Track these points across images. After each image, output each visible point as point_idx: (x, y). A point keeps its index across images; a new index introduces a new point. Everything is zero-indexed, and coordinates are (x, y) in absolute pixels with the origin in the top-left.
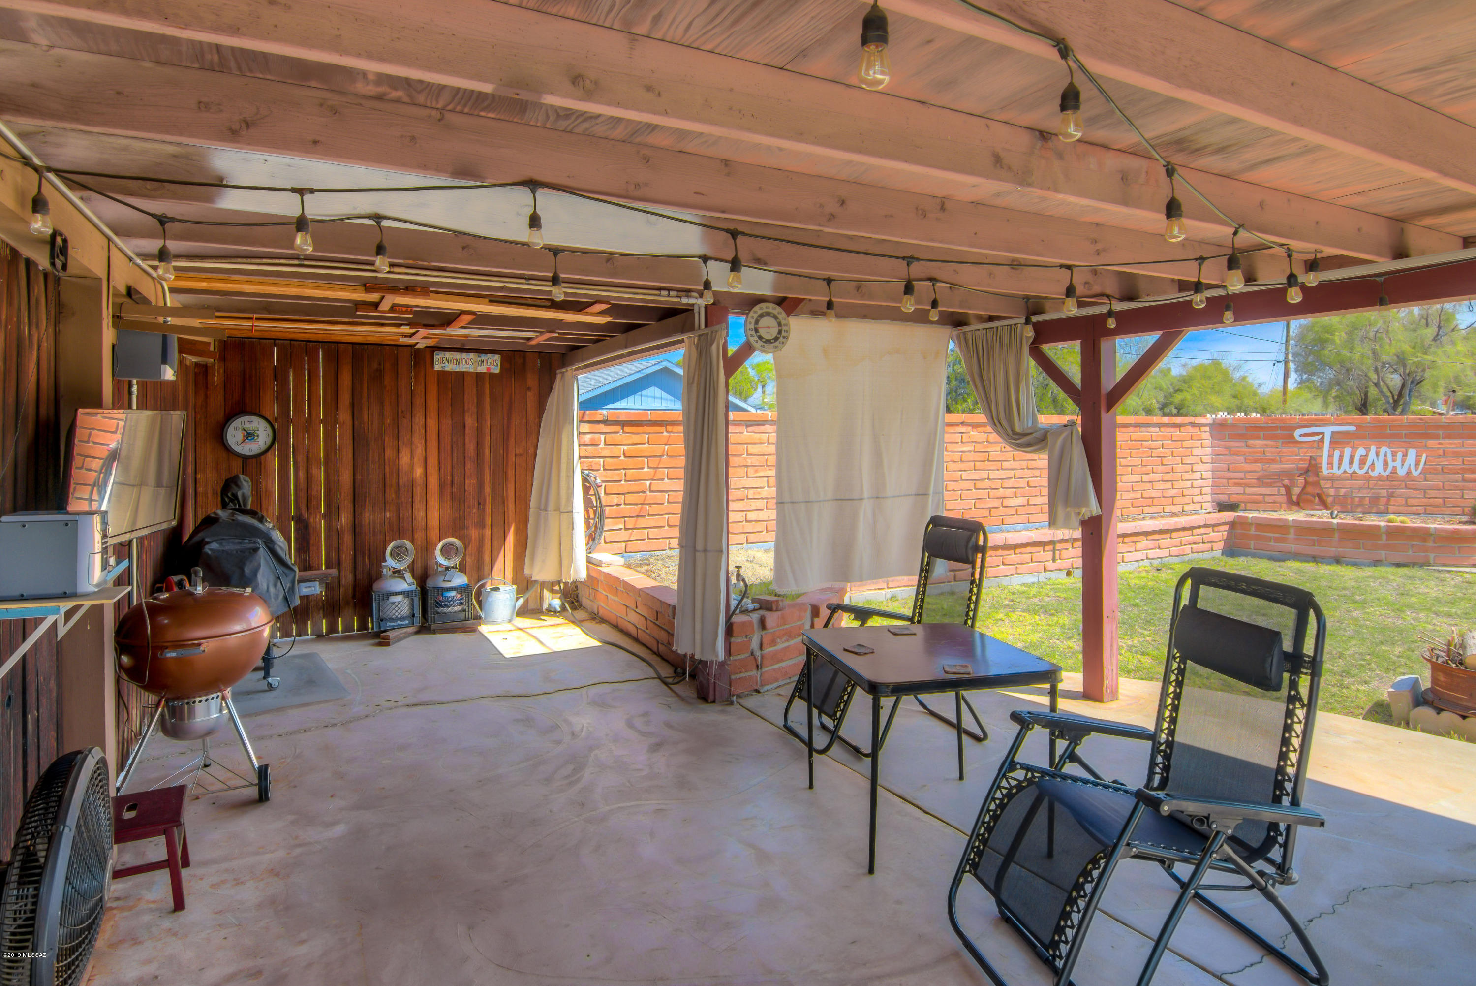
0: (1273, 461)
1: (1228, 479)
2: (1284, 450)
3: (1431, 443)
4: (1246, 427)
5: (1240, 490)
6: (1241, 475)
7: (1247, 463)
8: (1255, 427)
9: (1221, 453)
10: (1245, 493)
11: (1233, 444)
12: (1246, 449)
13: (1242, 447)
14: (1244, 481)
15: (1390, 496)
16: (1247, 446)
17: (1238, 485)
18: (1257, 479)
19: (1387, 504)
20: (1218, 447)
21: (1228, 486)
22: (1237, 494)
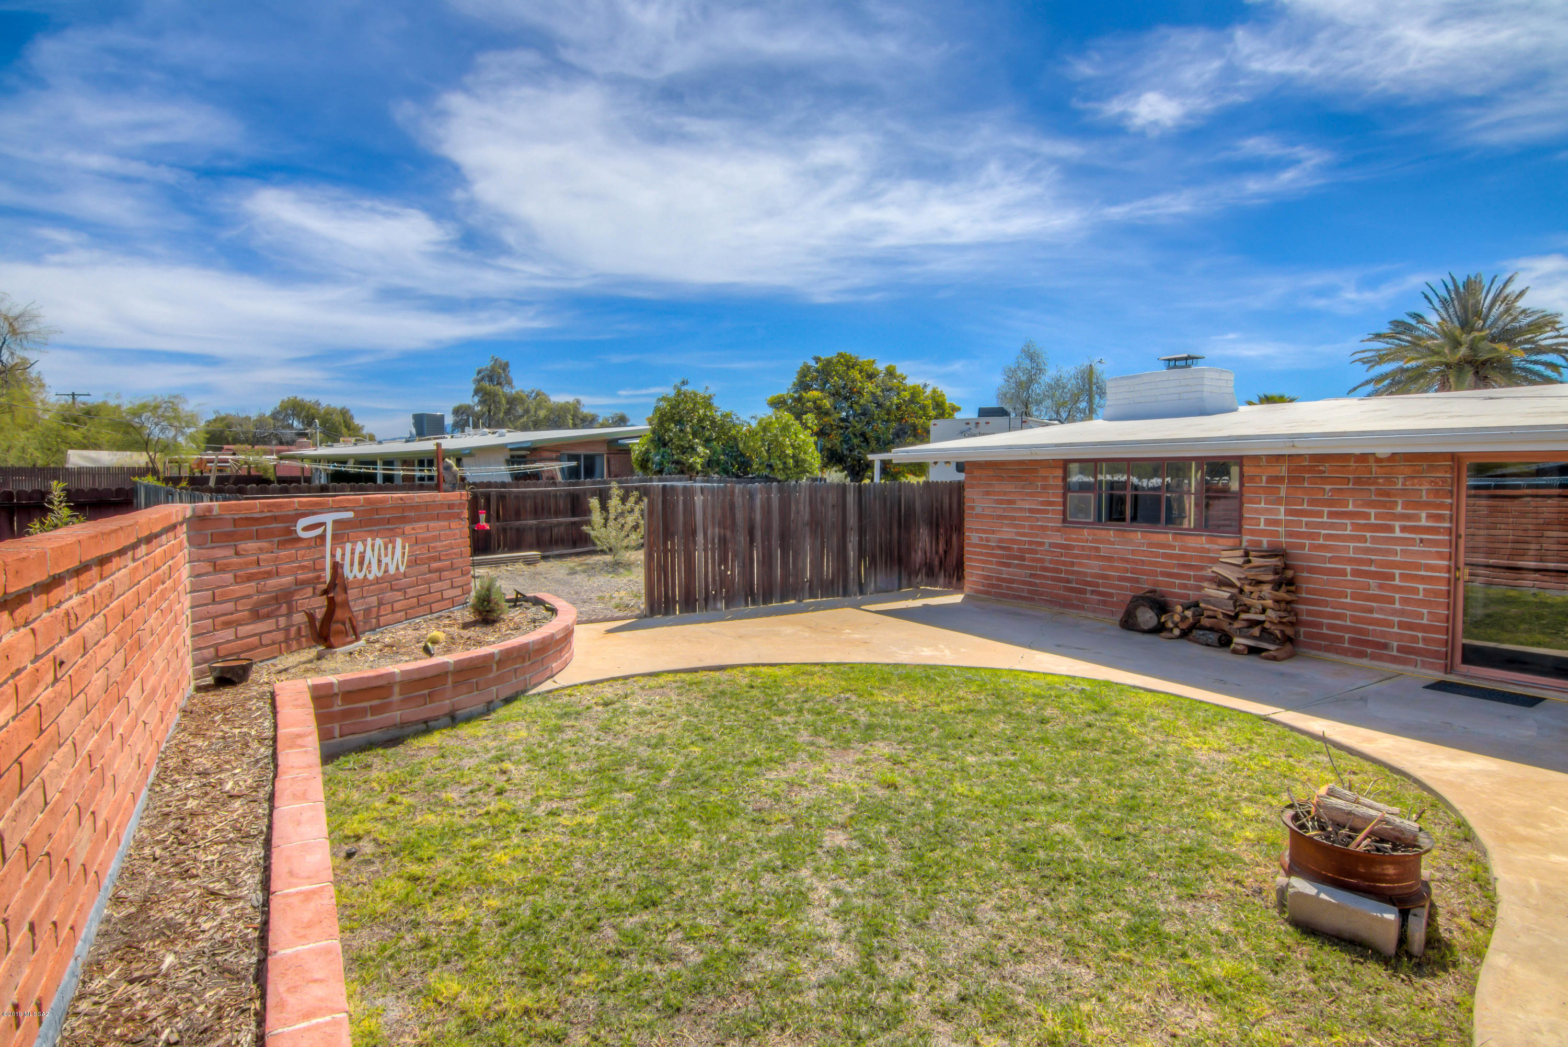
0: (269, 575)
1: (214, 618)
2: (283, 553)
3: (408, 528)
4: (235, 520)
5: (229, 634)
6: (229, 606)
7: (237, 583)
8: (247, 519)
9: (204, 571)
10: (237, 638)
11: (219, 553)
12: (236, 560)
13: (230, 557)
14: (235, 616)
15: (380, 603)
16: (237, 553)
17: (227, 625)
18: (251, 610)
19: (378, 617)
20: (199, 560)
21: (215, 630)
22: (228, 642)
